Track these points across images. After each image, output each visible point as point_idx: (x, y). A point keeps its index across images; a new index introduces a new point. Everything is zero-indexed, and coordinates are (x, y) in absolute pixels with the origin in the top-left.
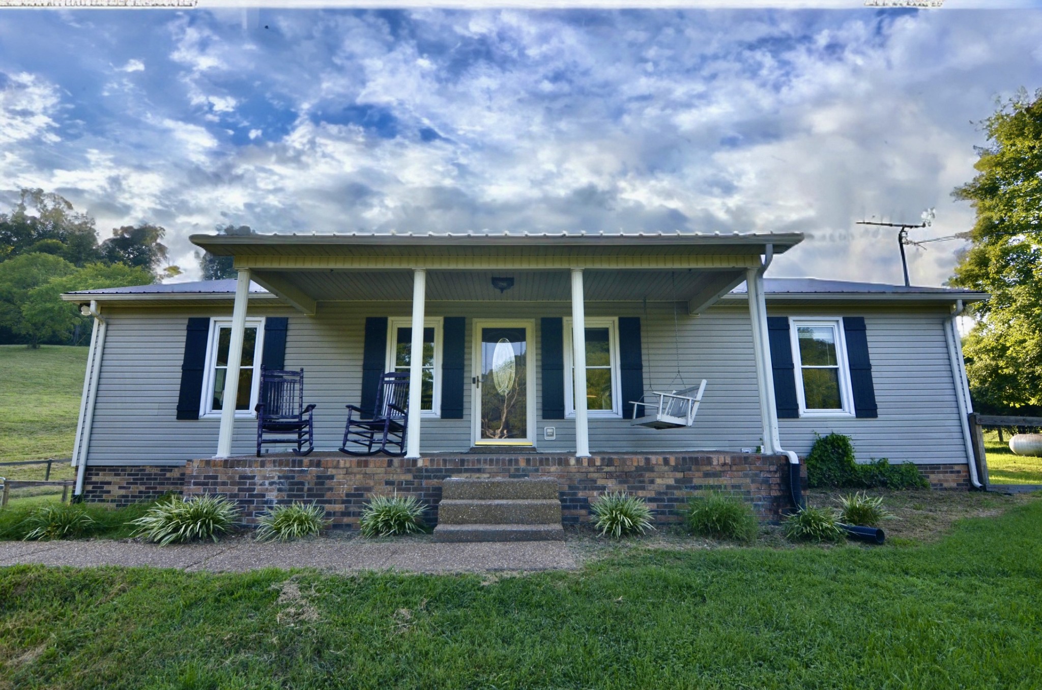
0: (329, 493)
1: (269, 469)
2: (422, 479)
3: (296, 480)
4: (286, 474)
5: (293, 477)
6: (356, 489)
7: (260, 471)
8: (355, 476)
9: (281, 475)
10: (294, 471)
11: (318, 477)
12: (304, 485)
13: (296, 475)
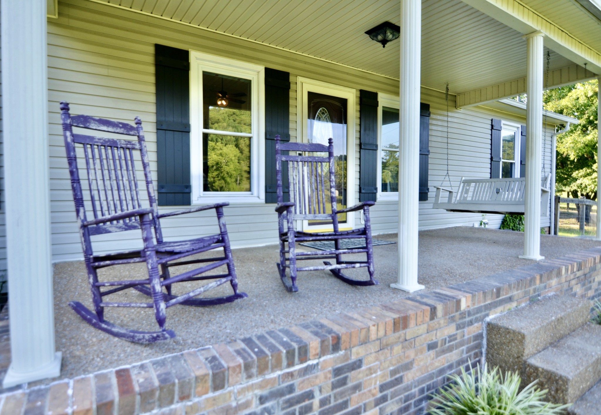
0: (355, 396)
1: (239, 387)
2: (464, 327)
3: (298, 392)
4: (277, 387)
5: (291, 389)
6: (393, 373)
7: (214, 399)
8: (392, 349)
9: (265, 392)
10: (291, 375)
11: (337, 372)
12: (313, 397)
13: (297, 381)
